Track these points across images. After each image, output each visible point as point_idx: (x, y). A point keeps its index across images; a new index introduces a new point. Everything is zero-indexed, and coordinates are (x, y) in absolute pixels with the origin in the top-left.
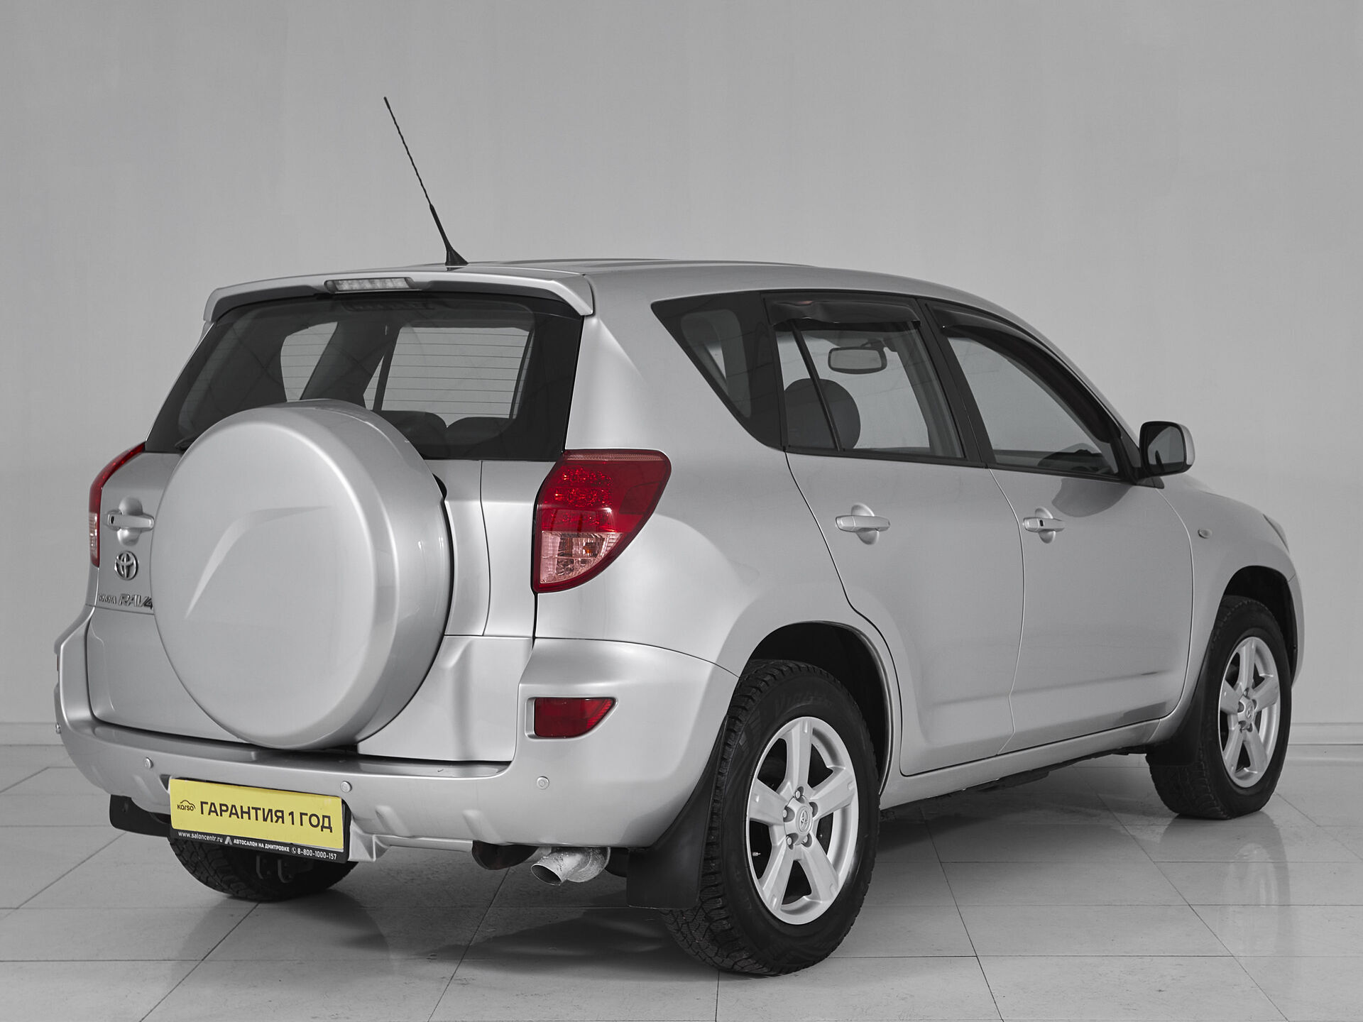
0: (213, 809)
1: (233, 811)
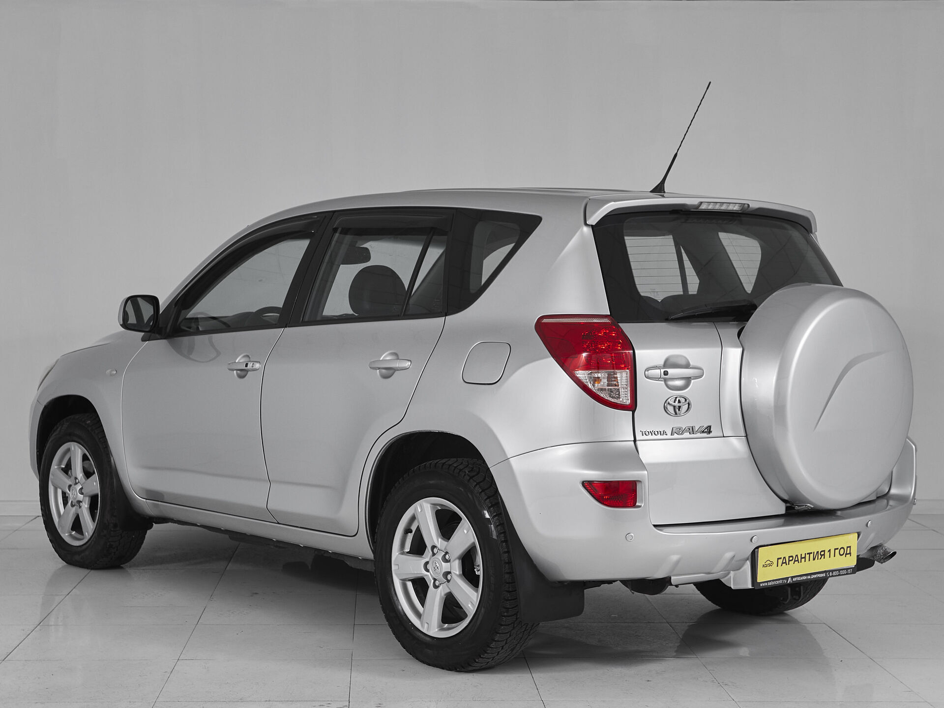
0: (784, 561)
1: (796, 559)
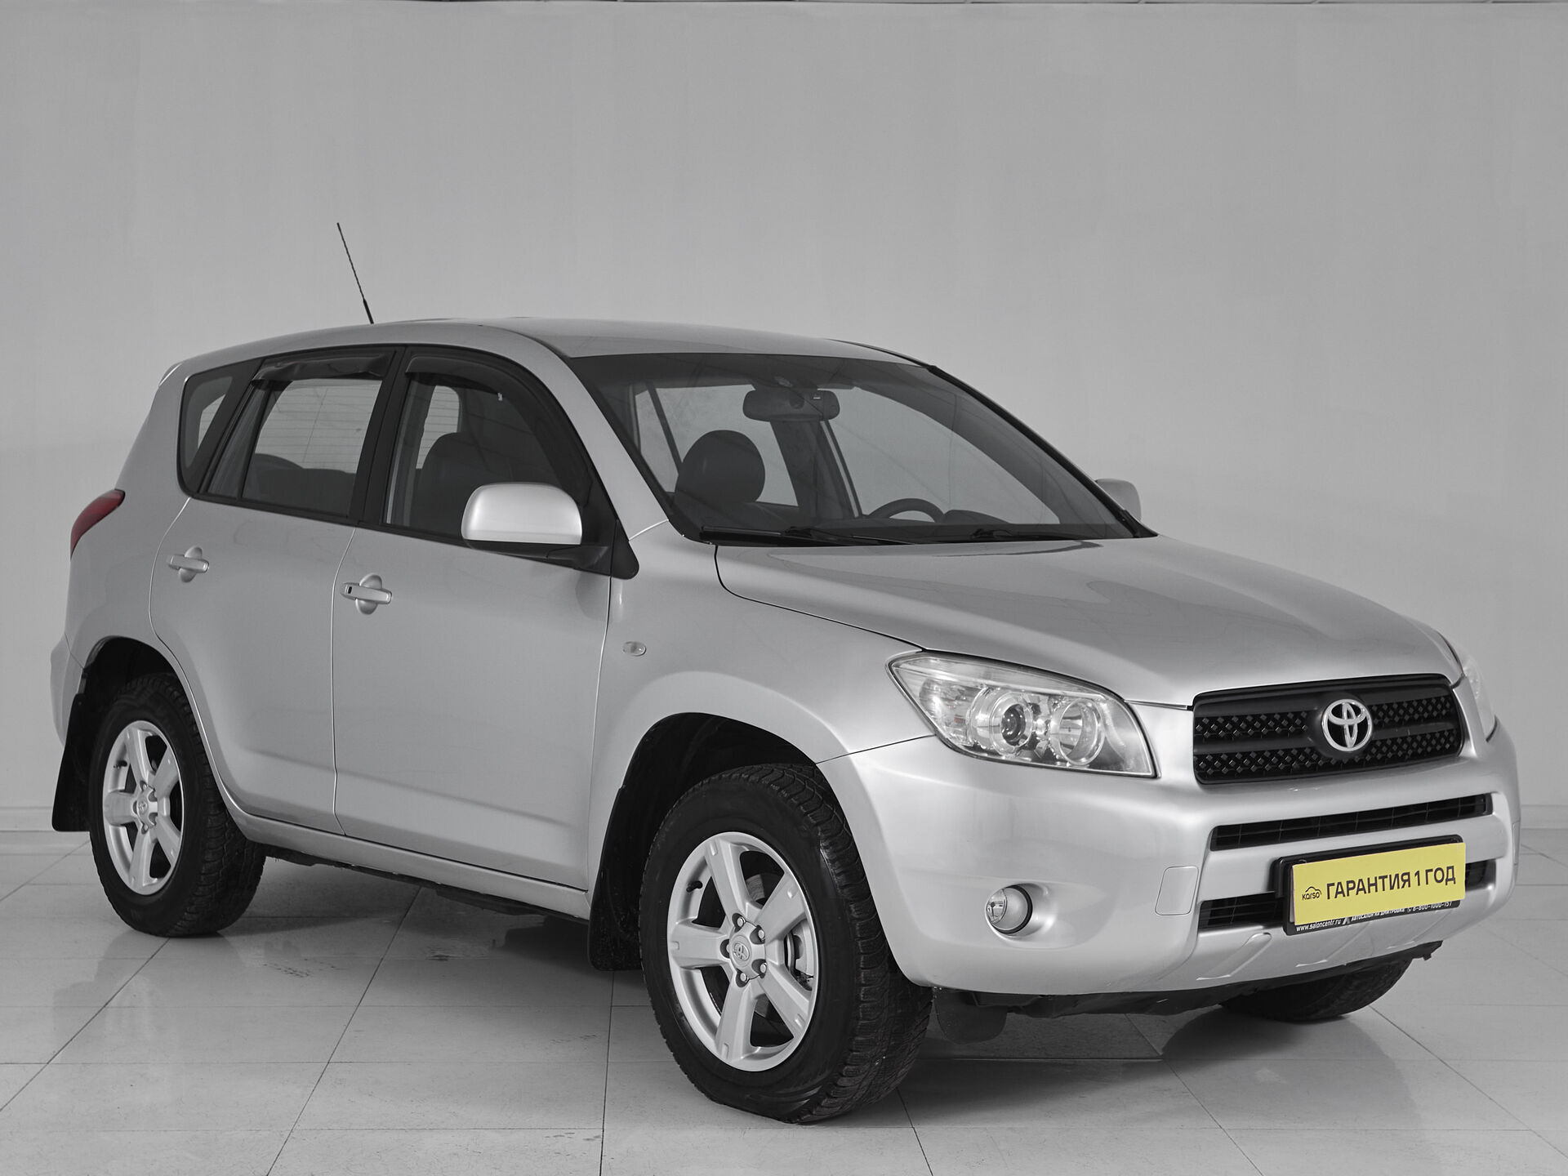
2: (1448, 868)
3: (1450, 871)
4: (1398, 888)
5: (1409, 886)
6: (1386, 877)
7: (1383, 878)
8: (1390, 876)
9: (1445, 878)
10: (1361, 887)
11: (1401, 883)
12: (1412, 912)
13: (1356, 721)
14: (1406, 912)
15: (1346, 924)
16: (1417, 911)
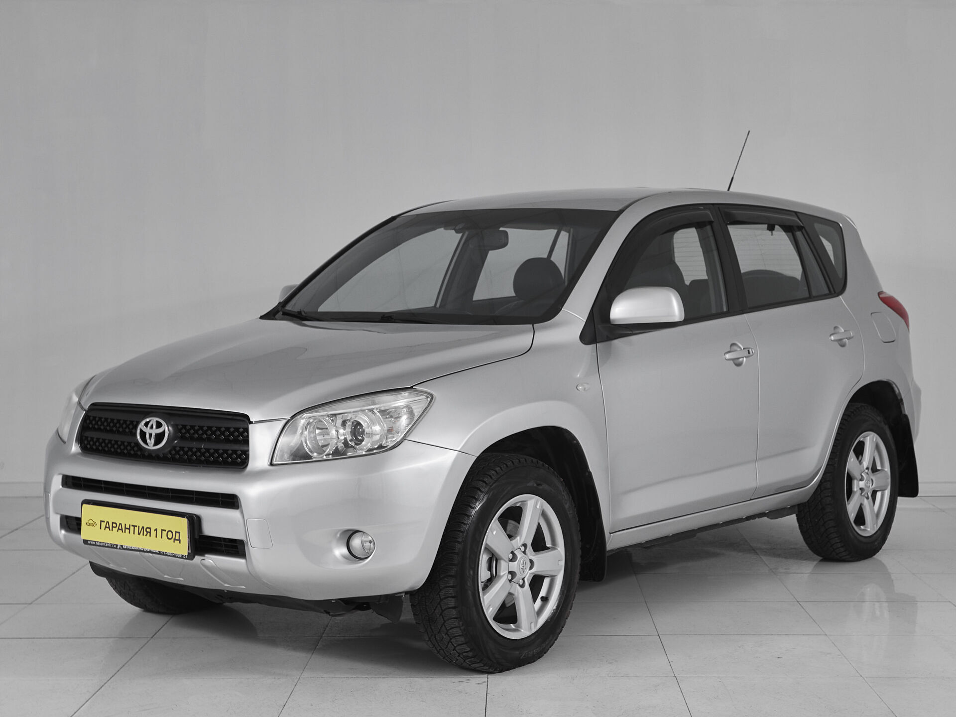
2: (176, 532)
3: (178, 534)
4: (143, 535)
5: (150, 536)
6: (136, 526)
7: (134, 526)
8: (139, 527)
9: (174, 537)
10: (121, 528)
11: (145, 533)
12: (163, 555)
13: (155, 431)
14: (160, 553)
15: (120, 548)
16: (166, 555)
